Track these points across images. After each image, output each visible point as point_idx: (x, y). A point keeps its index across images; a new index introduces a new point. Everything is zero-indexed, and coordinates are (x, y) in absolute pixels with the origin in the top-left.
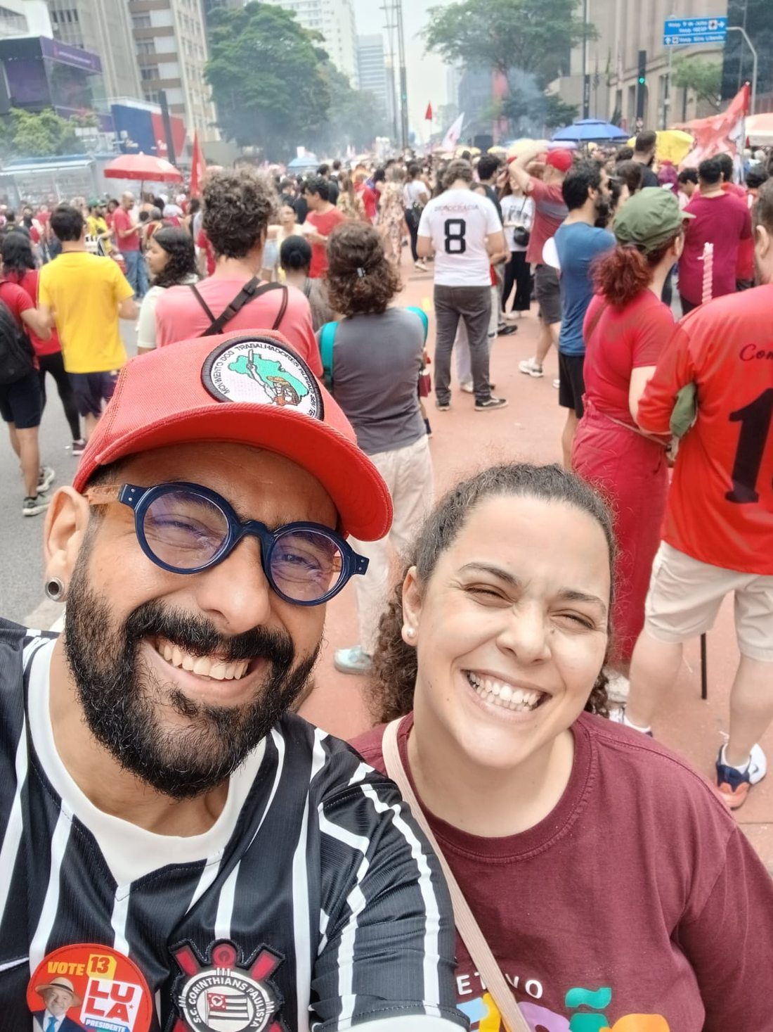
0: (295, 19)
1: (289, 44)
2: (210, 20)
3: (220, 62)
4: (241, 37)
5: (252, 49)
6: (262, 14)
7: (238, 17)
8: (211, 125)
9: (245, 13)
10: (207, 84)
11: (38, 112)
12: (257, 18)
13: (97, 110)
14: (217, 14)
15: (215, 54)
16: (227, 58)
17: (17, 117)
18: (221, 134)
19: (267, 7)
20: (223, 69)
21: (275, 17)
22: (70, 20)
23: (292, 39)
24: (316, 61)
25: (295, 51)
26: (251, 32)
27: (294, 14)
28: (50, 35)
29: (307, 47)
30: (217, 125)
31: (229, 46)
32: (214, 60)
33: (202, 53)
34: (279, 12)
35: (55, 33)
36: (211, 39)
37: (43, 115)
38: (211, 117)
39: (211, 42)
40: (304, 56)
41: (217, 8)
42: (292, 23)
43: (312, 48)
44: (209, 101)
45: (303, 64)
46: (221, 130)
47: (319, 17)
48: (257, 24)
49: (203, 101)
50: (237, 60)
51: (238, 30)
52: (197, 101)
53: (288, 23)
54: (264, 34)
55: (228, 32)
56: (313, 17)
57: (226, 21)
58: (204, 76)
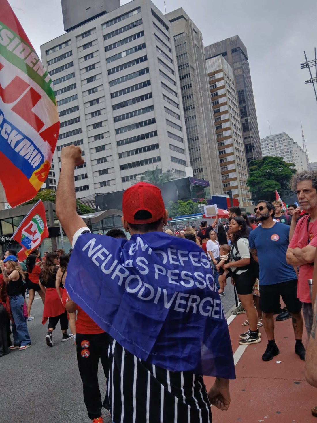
0: (284, 160)
1: (279, 169)
2: (249, 165)
3: (253, 178)
4: (261, 169)
5: (266, 172)
6: (270, 160)
7: (260, 163)
8: (249, 200)
9: (263, 161)
10: (247, 186)
11: (186, 201)
12: (267, 162)
13: (207, 198)
14: (252, 163)
15: (251, 175)
16: (256, 176)
17: (180, 203)
18: (253, 203)
19: (272, 157)
20: (254, 180)
21: (274, 160)
22: (200, 171)
23: (281, 167)
24: (292, 173)
25: (282, 171)
26: (265, 167)
27: (282, 158)
28: (193, 176)
29: (288, 169)
30: (251, 200)
31: (256, 172)
32: (251, 178)
33: (246, 176)
34: (276, 158)
36: (249, 171)
37: (188, 202)
38: (249, 198)
39: (249, 172)
40: (287, 172)
41: (252, 161)
42: (281, 161)
43: (290, 169)
44: (248, 192)
45: (286, 175)
46: (253, 202)
47: (293, 158)
48: (268, 163)
49: (246, 192)
50: (260, 176)
51: (260, 167)
52: (244, 192)
53: (280, 162)
54: (271, 166)
55: (256, 168)
56: (290, 159)
57: (256, 164)
58: (247, 184)
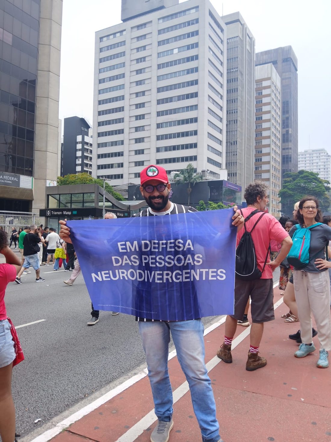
0: (319, 176)
1: (313, 185)
2: (283, 176)
3: (285, 190)
4: (295, 182)
5: (300, 186)
6: (305, 174)
7: (295, 175)
8: (279, 211)
9: (298, 174)
10: (279, 197)
11: (217, 203)
12: (303, 175)
13: (237, 203)
14: (287, 174)
15: (284, 187)
16: (289, 189)
17: (210, 204)
19: (307, 172)
20: (286, 192)
21: (310, 175)
22: (234, 176)
23: (316, 183)
24: (325, 190)
25: (316, 187)
26: (299, 180)
27: (318, 174)
29: (322, 186)
30: (281, 211)
31: (290, 185)
32: (283, 189)
33: (279, 187)
34: (312, 174)
35: (228, 179)
36: (283, 182)
37: (219, 204)
38: (279, 209)
39: (283, 183)
40: (320, 189)
41: (287, 172)
42: (316, 177)
43: (324, 186)
44: (279, 203)
45: (319, 191)
47: (329, 176)
48: (302, 178)
49: (277, 203)
50: (292, 190)
51: (294, 180)
52: (274, 203)
53: (315, 177)
54: (305, 181)
55: (290, 180)
56: (326, 176)
57: (291, 176)
58: (279, 194)
